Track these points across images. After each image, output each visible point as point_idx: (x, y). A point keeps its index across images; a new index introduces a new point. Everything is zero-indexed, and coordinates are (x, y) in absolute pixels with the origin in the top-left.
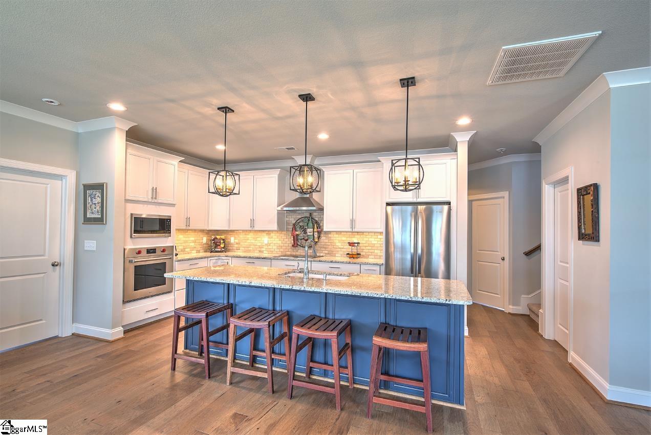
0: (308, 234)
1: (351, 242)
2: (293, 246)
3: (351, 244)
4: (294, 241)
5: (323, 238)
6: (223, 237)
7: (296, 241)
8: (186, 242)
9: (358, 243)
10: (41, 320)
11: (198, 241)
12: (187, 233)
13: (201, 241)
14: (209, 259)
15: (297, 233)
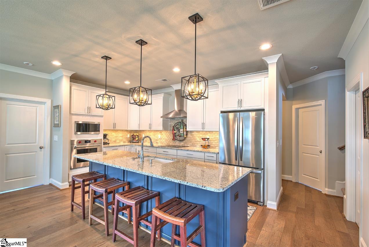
0: (181, 132)
1: (203, 138)
2: (173, 140)
3: (204, 139)
4: (173, 137)
5: (189, 135)
6: (137, 134)
8: (116, 137)
9: (208, 139)
10: (34, 176)
11: (125, 136)
12: (117, 132)
13: (126, 136)
14: (126, 147)
15: (175, 132)
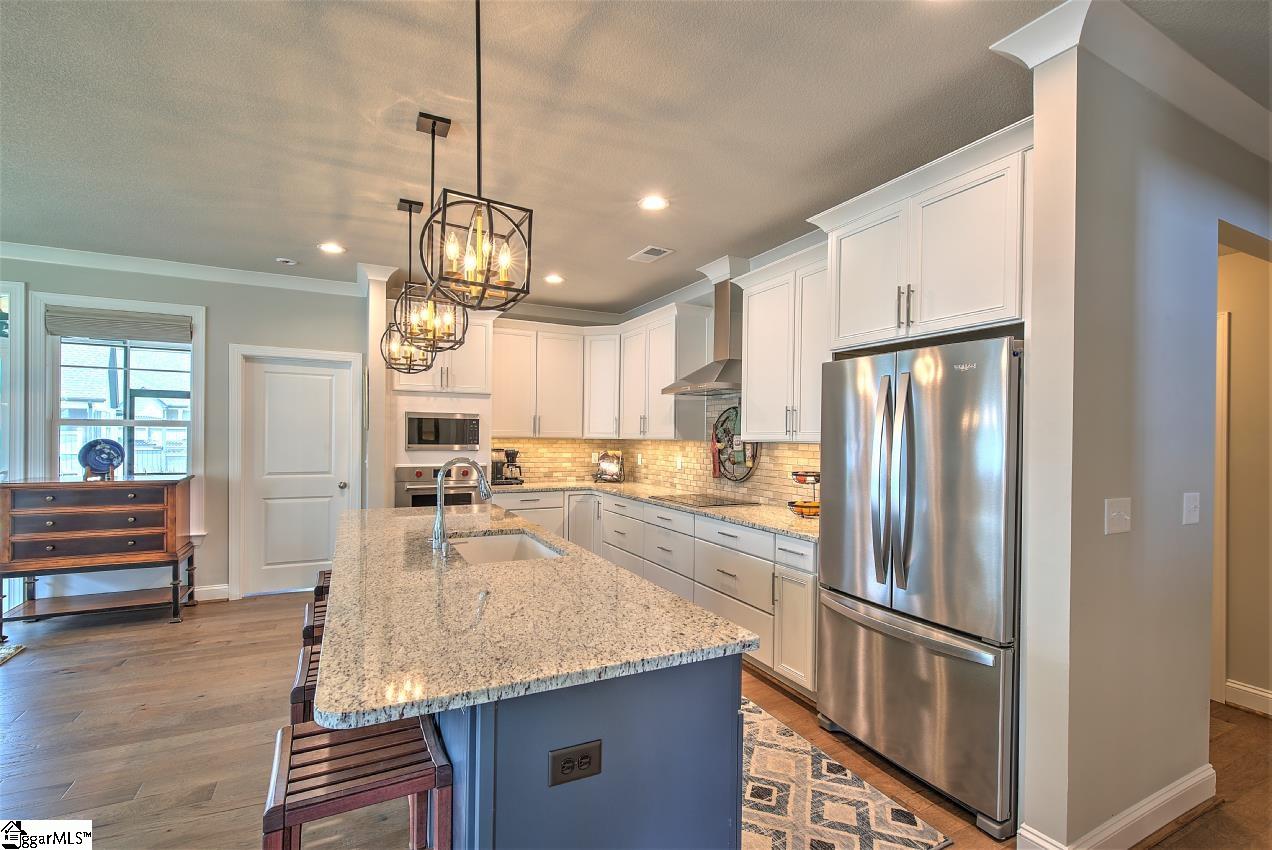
0: (735, 448)
1: (801, 471)
3: (800, 477)
4: (715, 466)
5: (764, 459)
6: (618, 453)
7: (717, 465)
8: (553, 460)
9: (816, 475)
10: (327, 560)
11: (582, 460)
12: (555, 446)
13: (587, 460)
14: (567, 493)
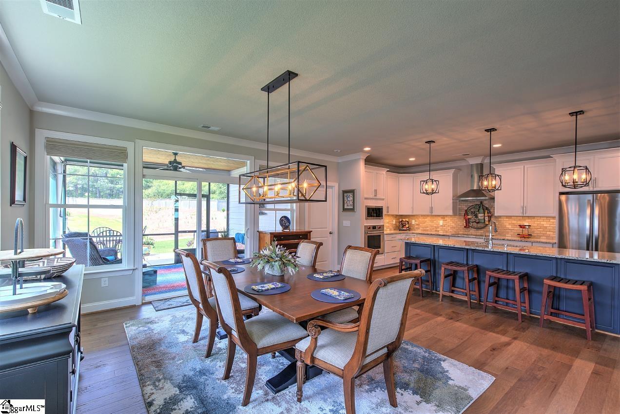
0: (479, 218)
1: (521, 224)
2: (465, 227)
4: (466, 224)
5: (493, 221)
6: (407, 220)
7: (468, 224)
9: (529, 226)
11: (391, 222)
14: (402, 234)
15: (469, 217)
